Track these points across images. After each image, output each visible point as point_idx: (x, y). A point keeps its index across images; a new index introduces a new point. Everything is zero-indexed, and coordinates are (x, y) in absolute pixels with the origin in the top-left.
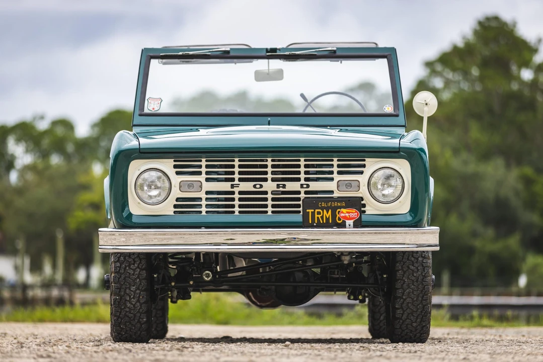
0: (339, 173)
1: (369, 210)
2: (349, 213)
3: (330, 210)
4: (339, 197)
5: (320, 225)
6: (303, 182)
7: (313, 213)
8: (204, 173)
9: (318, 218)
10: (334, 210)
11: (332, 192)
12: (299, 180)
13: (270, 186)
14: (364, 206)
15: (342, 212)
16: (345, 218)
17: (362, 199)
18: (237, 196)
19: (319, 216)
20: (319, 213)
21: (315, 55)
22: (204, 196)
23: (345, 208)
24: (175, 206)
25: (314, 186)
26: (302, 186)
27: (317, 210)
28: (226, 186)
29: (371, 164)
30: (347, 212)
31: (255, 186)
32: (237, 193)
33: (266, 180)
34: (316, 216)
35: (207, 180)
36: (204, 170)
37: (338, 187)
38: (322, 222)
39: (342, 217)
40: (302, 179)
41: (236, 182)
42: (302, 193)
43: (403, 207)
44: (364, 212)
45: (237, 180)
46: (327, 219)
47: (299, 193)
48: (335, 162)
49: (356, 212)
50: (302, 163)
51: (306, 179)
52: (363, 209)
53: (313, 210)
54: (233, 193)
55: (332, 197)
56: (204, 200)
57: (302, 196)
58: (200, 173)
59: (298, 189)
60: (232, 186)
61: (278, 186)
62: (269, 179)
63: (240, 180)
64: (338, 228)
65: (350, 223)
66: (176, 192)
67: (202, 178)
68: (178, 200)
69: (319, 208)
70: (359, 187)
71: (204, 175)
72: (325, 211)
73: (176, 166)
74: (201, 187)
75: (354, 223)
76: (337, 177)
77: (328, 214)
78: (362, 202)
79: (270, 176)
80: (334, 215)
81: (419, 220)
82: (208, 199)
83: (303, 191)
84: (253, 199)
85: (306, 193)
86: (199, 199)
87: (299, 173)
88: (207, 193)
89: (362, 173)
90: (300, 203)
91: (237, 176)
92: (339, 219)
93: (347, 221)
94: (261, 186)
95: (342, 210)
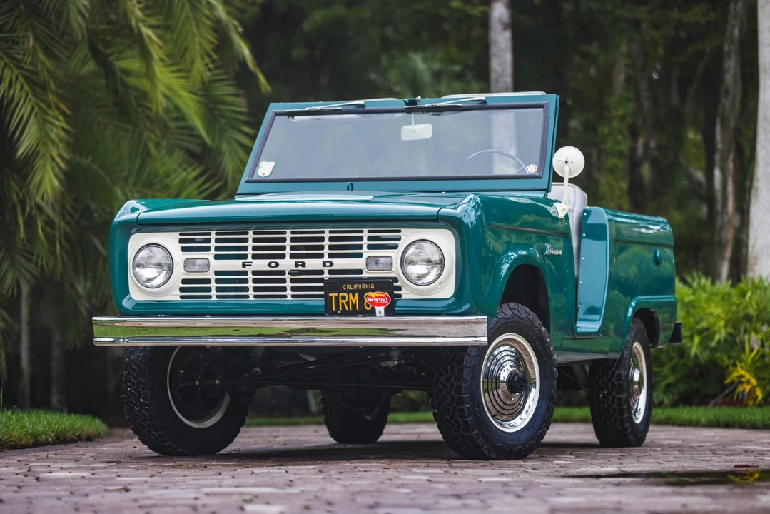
0: (370, 247)
1: (406, 294)
2: (378, 297)
3: (357, 295)
4: (369, 278)
5: (345, 313)
6: (326, 258)
7: (337, 298)
8: (212, 249)
9: (342, 303)
10: (362, 293)
11: (360, 272)
12: (321, 256)
13: (287, 264)
14: (399, 288)
15: (370, 297)
16: (373, 303)
17: (396, 280)
18: (250, 277)
19: (344, 301)
20: (344, 298)
22: (213, 277)
23: (373, 291)
24: (182, 290)
25: (339, 264)
26: (324, 264)
27: (341, 294)
28: (236, 265)
29: (408, 235)
30: (376, 297)
31: (269, 265)
32: (250, 273)
33: (283, 256)
34: (341, 301)
35: (217, 257)
36: (213, 244)
37: (367, 265)
38: (347, 309)
39: (370, 302)
40: (326, 256)
41: (250, 259)
42: (326, 272)
43: (446, 290)
44: (400, 296)
45: (250, 256)
46: (354, 306)
47: (321, 272)
48: (365, 234)
49: (386, 296)
51: (331, 256)
52: (395, 292)
53: (336, 294)
54: (246, 273)
55: (361, 278)
56: (213, 281)
57: (326, 276)
58: (208, 249)
59: (321, 267)
60: (244, 265)
61: (297, 265)
62: (288, 256)
63: (254, 257)
64: (364, 316)
65: (380, 310)
66: (179, 273)
67: (210, 255)
68: (184, 281)
69: (343, 292)
70: (392, 264)
71: (213, 251)
72: (350, 294)
73: (181, 241)
74: (208, 266)
75: (385, 310)
76: (366, 253)
77: (354, 299)
78: (395, 284)
79: (288, 252)
80: (361, 300)
81: (467, 307)
82: (217, 281)
83: (326, 270)
84: (270, 281)
85: (331, 272)
86: (208, 281)
87: (322, 247)
88: (217, 273)
89: (395, 247)
90: (322, 285)
91: (250, 252)
92: (368, 306)
93: (377, 308)
94: (277, 265)
95: (370, 293)
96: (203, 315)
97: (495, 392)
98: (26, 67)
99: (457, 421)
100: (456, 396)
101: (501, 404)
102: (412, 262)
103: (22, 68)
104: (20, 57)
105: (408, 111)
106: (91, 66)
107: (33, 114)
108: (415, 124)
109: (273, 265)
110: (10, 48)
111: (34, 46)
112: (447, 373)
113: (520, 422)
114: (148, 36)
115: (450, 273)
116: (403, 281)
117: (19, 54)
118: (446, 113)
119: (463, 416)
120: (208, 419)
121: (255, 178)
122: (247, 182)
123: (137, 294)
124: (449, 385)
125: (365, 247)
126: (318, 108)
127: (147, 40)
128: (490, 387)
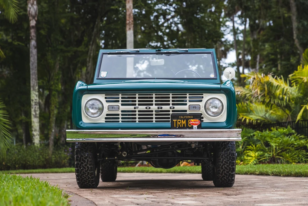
0: (190, 101)
1: (205, 120)
2: (195, 121)
3: (185, 120)
4: (189, 114)
5: (180, 128)
6: (171, 105)
7: (176, 122)
9: (179, 124)
10: (187, 120)
11: (186, 111)
12: (169, 104)
13: (154, 108)
14: (203, 118)
15: (191, 121)
16: (193, 124)
17: (201, 114)
18: (137, 113)
19: (180, 123)
20: (179, 122)
21: (178, 52)
22: (120, 113)
23: (193, 119)
24: (106, 118)
25: (177, 108)
26: (170, 108)
27: (178, 120)
28: (131, 108)
29: (207, 97)
30: (194, 121)
31: (146, 108)
32: (137, 111)
33: (152, 105)
34: (178, 123)
35: (122, 105)
36: (120, 99)
37: (189, 108)
38: (181, 126)
39: (191, 124)
40: (171, 104)
41: (137, 106)
42: (171, 111)
43: (223, 118)
44: (203, 121)
46: (184, 125)
47: (169, 111)
48: (188, 96)
49: (198, 121)
50: (171, 96)
51: (173, 104)
52: (202, 120)
53: (176, 120)
54: (135, 111)
55: (186, 114)
57: (171, 113)
58: (118, 101)
59: (169, 109)
60: (135, 108)
61: (158, 108)
62: (154, 104)
63: (139, 105)
64: (189, 129)
65: (195, 126)
66: (106, 111)
67: (119, 104)
68: (107, 115)
69: (179, 119)
70: (200, 108)
71: (120, 102)
72: (182, 120)
73: (106, 98)
74: (119, 108)
75: (197, 127)
76: (189, 103)
77: (184, 122)
78: (201, 116)
79: (154, 102)
80: (187, 123)
81: (231, 126)
82: (122, 115)
83: (171, 110)
84: (146, 116)
85: (173, 111)
86: (118, 115)
87: (169, 101)
88: (122, 111)
89: (201, 101)
90: (169, 116)
91: (137, 103)
92: (190, 125)
93: (194, 126)
94: (150, 108)
96: (118, 129)
109: (148, 108)
115: (224, 112)
116: (205, 115)
121: (100, 77)
122: (97, 79)
123: (85, 120)
125: (188, 101)
126: (121, 52)
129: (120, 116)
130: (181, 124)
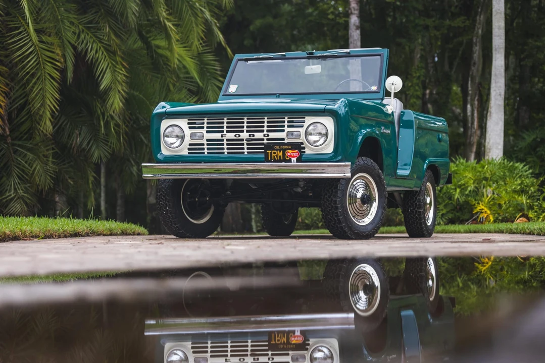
0: (289, 126)
1: (307, 151)
2: (293, 153)
3: (281, 151)
4: (288, 143)
5: (275, 161)
6: (265, 132)
7: (271, 153)
8: (205, 127)
9: (274, 156)
10: (284, 151)
11: (283, 139)
12: (263, 131)
13: (245, 135)
14: (304, 148)
15: (289, 153)
16: (290, 156)
17: (302, 143)
18: (225, 142)
19: (275, 155)
20: (275, 153)
22: (205, 142)
23: (290, 149)
24: (189, 149)
25: (273, 135)
26: (264, 136)
27: (273, 151)
28: (217, 136)
29: (309, 120)
30: (292, 153)
31: (235, 136)
32: (225, 140)
33: (243, 131)
34: (273, 155)
35: (208, 132)
36: (205, 125)
37: (287, 136)
38: (276, 159)
40: (265, 131)
41: (225, 133)
42: (265, 140)
43: (329, 149)
44: (305, 152)
45: (225, 131)
46: (280, 157)
47: (263, 140)
48: (286, 119)
49: (297, 152)
51: (268, 131)
52: (302, 150)
53: (271, 151)
54: (223, 140)
55: (284, 143)
56: (205, 145)
57: (265, 142)
58: (203, 128)
59: (263, 137)
60: (222, 136)
61: (250, 136)
62: (245, 131)
63: (227, 132)
64: (285, 163)
65: (294, 159)
66: (188, 140)
67: (204, 131)
68: (190, 145)
69: (275, 150)
70: (300, 135)
71: (205, 129)
72: (278, 151)
73: (189, 123)
74: (203, 136)
75: (297, 159)
76: (287, 129)
77: (280, 154)
78: (302, 146)
79: (245, 129)
80: (284, 154)
81: (340, 158)
82: (208, 145)
83: (265, 138)
84: (235, 144)
85: (268, 140)
86: (203, 145)
87: (263, 127)
88: (208, 140)
89: (302, 126)
90: (263, 146)
91: (225, 129)
92: (288, 157)
93: (292, 158)
94: (239, 136)
95: (289, 151)
96: (201, 163)
97: (355, 204)
98: (105, 42)
99: (334, 219)
100: (334, 206)
101: (358, 210)
102: (311, 134)
103: (103, 43)
104: (102, 37)
105: (309, 58)
106: (139, 44)
107: (109, 67)
108: (312, 65)
109: (237, 136)
110: (96, 32)
111: (109, 31)
112: (329, 193)
113: (368, 220)
114: (170, 27)
115: (331, 141)
116: (306, 145)
117: (101, 35)
118: (328, 59)
119: (337, 216)
120: (202, 219)
121: (227, 93)
122: (223, 95)
123: (165, 152)
124: (330, 200)
125: (286, 126)
126: (261, 57)
127: (169, 29)
128: (352, 201)
129: (206, 147)
130: (277, 156)
